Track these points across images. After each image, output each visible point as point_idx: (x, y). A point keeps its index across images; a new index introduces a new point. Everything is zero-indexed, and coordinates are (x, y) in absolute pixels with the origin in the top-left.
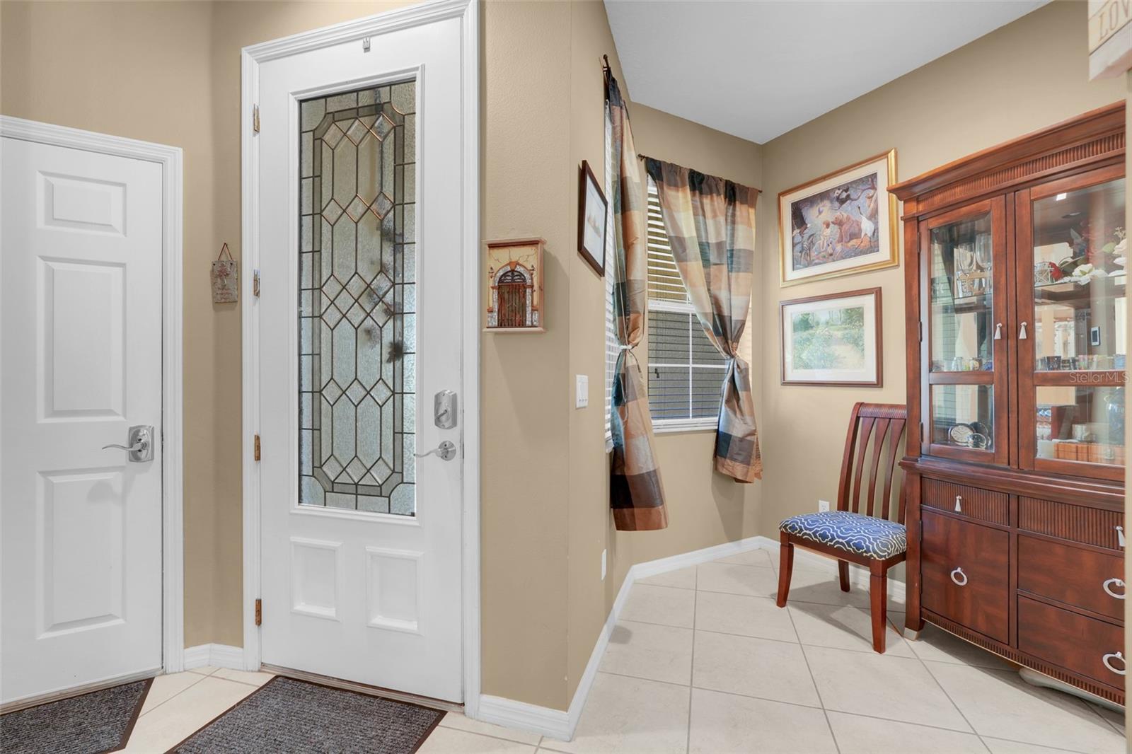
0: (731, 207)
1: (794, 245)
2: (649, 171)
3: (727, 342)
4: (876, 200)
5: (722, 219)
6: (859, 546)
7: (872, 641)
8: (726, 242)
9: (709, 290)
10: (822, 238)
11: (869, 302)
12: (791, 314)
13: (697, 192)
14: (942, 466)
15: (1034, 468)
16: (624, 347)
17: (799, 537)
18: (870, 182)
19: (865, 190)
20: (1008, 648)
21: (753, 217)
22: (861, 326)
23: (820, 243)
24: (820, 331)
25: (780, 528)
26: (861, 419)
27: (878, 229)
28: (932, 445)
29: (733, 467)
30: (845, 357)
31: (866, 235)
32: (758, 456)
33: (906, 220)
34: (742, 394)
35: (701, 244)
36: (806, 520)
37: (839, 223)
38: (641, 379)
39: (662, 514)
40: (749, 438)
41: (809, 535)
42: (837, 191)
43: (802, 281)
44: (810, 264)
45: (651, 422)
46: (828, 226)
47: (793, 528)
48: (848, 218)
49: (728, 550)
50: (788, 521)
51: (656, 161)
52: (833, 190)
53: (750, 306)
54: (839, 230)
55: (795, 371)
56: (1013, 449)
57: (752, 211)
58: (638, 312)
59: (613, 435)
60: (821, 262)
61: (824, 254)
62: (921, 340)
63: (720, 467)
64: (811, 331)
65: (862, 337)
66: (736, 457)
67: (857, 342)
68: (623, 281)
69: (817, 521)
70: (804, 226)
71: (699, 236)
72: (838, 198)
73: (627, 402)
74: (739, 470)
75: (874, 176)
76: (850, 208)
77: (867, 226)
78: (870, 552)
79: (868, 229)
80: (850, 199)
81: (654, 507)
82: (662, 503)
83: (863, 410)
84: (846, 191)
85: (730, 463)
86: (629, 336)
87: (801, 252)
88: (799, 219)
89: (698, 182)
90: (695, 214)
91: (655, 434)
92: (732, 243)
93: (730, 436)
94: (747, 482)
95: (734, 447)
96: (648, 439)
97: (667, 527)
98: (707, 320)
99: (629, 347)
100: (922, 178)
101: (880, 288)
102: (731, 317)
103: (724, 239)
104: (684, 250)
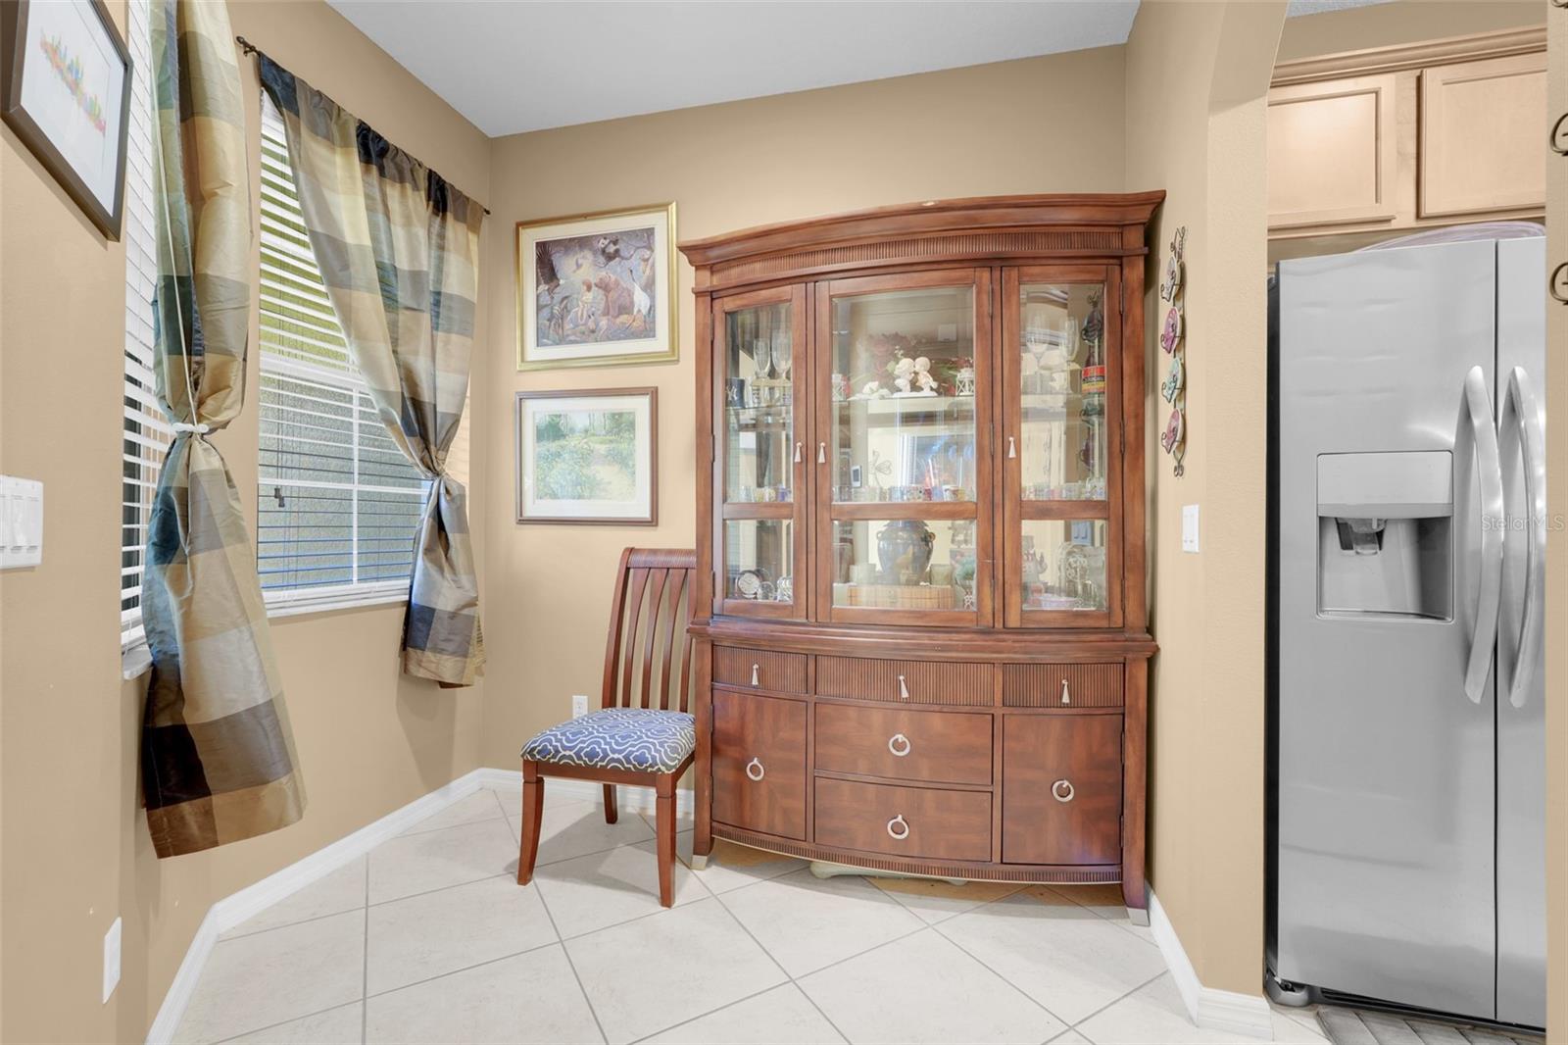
0: (438, 219)
1: (539, 308)
2: (264, 84)
3: (427, 448)
4: (653, 266)
5: (421, 233)
6: (641, 760)
7: (659, 893)
8: (427, 274)
9: (395, 352)
10: (580, 303)
11: (641, 406)
12: (534, 413)
13: (374, 169)
14: (738, 628)
15: (831, 619)
16: (188, 427)
17: (554, 763)
18: (646, 239)
19: (638, 248)
20: (803, 845)
21: (474, 248)
22: (632, 439)
23: (578, 311)
24: (572, 442)
25: (523, 756)
26: (632, 571)
27: (654, 306)
28: (726, 600)
29: (438, 664)
30: (610, 483)
31: (639, 311)
32: (480, 640)
33: (698, 294)
34: (453, 538)
35: (380, 266)
36: (563, 734)
37: (604, 287)
38: (234, 504)
39: (290, 793)
40: (466, 612)
41: (570, 757)
42: (602, 241)
43: (550, 365)
44: (562, 341)
45: (261, 596)
46: (589, 288)
47: (544, 751)
48: (617, 283)
49: (427, 807)
50: (535, 742)
51: (284, 71)
52: (597, 237)
53: (468, 394)
54: (604, 298)
55: (538, 501)
56: (812, 598)
57: (472, 237)
58: (227, 353)
59: (149, 633)
60: (578, 339)
61: (583, 328)
62: (714, 460)
63: (413, 668)
64: (563, 442)
65: (632, 454)
66: (443, 645)
67: (623, 460)
68: (185, 274)
69: (581, 733)
70: (555, 281)
71: (376, 251)
72: (603, 251)
73: (191, 553)
74: (447, 667)
75: (650, 232)
76: (619, 269)
77: (641, 300)
78: (657, 765)
79: (643, 305)
80: (619, 256)
81: (265, 782)
82: (289, 768)
83: (635, 559)
84: (615, 243)
85: (433, 659)
86: (201, 403)
87: (549, 320)
88: (547, 269)
89: (372, 149)
90: (370, 209)
91: (270, 620)
92: (439, 281)
93: (432, 611)
94: (461, 686)
95: (439, 628)
96: (252, 635)
97: (300, 817)
98: (391, 404)
99: (203, 428)
100: (718, 240)
101: (657, 388)
102: (435, 406)
103: (425, 269)
104: (346, 267)
